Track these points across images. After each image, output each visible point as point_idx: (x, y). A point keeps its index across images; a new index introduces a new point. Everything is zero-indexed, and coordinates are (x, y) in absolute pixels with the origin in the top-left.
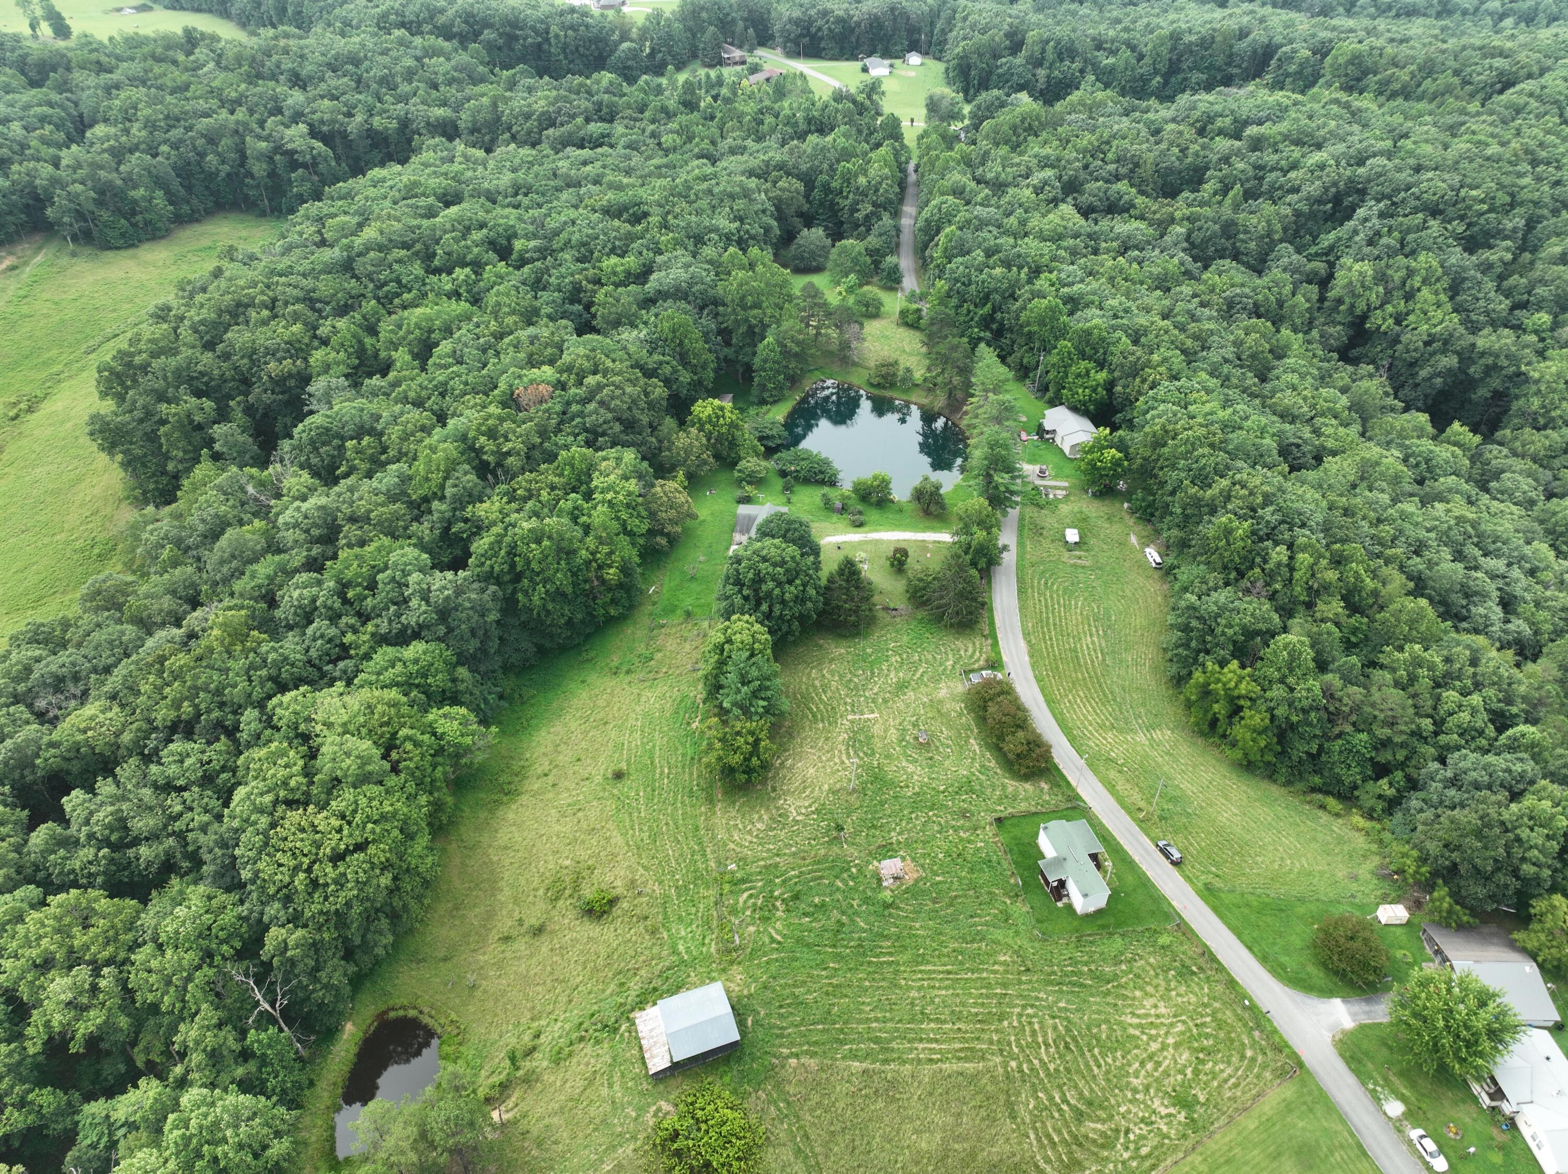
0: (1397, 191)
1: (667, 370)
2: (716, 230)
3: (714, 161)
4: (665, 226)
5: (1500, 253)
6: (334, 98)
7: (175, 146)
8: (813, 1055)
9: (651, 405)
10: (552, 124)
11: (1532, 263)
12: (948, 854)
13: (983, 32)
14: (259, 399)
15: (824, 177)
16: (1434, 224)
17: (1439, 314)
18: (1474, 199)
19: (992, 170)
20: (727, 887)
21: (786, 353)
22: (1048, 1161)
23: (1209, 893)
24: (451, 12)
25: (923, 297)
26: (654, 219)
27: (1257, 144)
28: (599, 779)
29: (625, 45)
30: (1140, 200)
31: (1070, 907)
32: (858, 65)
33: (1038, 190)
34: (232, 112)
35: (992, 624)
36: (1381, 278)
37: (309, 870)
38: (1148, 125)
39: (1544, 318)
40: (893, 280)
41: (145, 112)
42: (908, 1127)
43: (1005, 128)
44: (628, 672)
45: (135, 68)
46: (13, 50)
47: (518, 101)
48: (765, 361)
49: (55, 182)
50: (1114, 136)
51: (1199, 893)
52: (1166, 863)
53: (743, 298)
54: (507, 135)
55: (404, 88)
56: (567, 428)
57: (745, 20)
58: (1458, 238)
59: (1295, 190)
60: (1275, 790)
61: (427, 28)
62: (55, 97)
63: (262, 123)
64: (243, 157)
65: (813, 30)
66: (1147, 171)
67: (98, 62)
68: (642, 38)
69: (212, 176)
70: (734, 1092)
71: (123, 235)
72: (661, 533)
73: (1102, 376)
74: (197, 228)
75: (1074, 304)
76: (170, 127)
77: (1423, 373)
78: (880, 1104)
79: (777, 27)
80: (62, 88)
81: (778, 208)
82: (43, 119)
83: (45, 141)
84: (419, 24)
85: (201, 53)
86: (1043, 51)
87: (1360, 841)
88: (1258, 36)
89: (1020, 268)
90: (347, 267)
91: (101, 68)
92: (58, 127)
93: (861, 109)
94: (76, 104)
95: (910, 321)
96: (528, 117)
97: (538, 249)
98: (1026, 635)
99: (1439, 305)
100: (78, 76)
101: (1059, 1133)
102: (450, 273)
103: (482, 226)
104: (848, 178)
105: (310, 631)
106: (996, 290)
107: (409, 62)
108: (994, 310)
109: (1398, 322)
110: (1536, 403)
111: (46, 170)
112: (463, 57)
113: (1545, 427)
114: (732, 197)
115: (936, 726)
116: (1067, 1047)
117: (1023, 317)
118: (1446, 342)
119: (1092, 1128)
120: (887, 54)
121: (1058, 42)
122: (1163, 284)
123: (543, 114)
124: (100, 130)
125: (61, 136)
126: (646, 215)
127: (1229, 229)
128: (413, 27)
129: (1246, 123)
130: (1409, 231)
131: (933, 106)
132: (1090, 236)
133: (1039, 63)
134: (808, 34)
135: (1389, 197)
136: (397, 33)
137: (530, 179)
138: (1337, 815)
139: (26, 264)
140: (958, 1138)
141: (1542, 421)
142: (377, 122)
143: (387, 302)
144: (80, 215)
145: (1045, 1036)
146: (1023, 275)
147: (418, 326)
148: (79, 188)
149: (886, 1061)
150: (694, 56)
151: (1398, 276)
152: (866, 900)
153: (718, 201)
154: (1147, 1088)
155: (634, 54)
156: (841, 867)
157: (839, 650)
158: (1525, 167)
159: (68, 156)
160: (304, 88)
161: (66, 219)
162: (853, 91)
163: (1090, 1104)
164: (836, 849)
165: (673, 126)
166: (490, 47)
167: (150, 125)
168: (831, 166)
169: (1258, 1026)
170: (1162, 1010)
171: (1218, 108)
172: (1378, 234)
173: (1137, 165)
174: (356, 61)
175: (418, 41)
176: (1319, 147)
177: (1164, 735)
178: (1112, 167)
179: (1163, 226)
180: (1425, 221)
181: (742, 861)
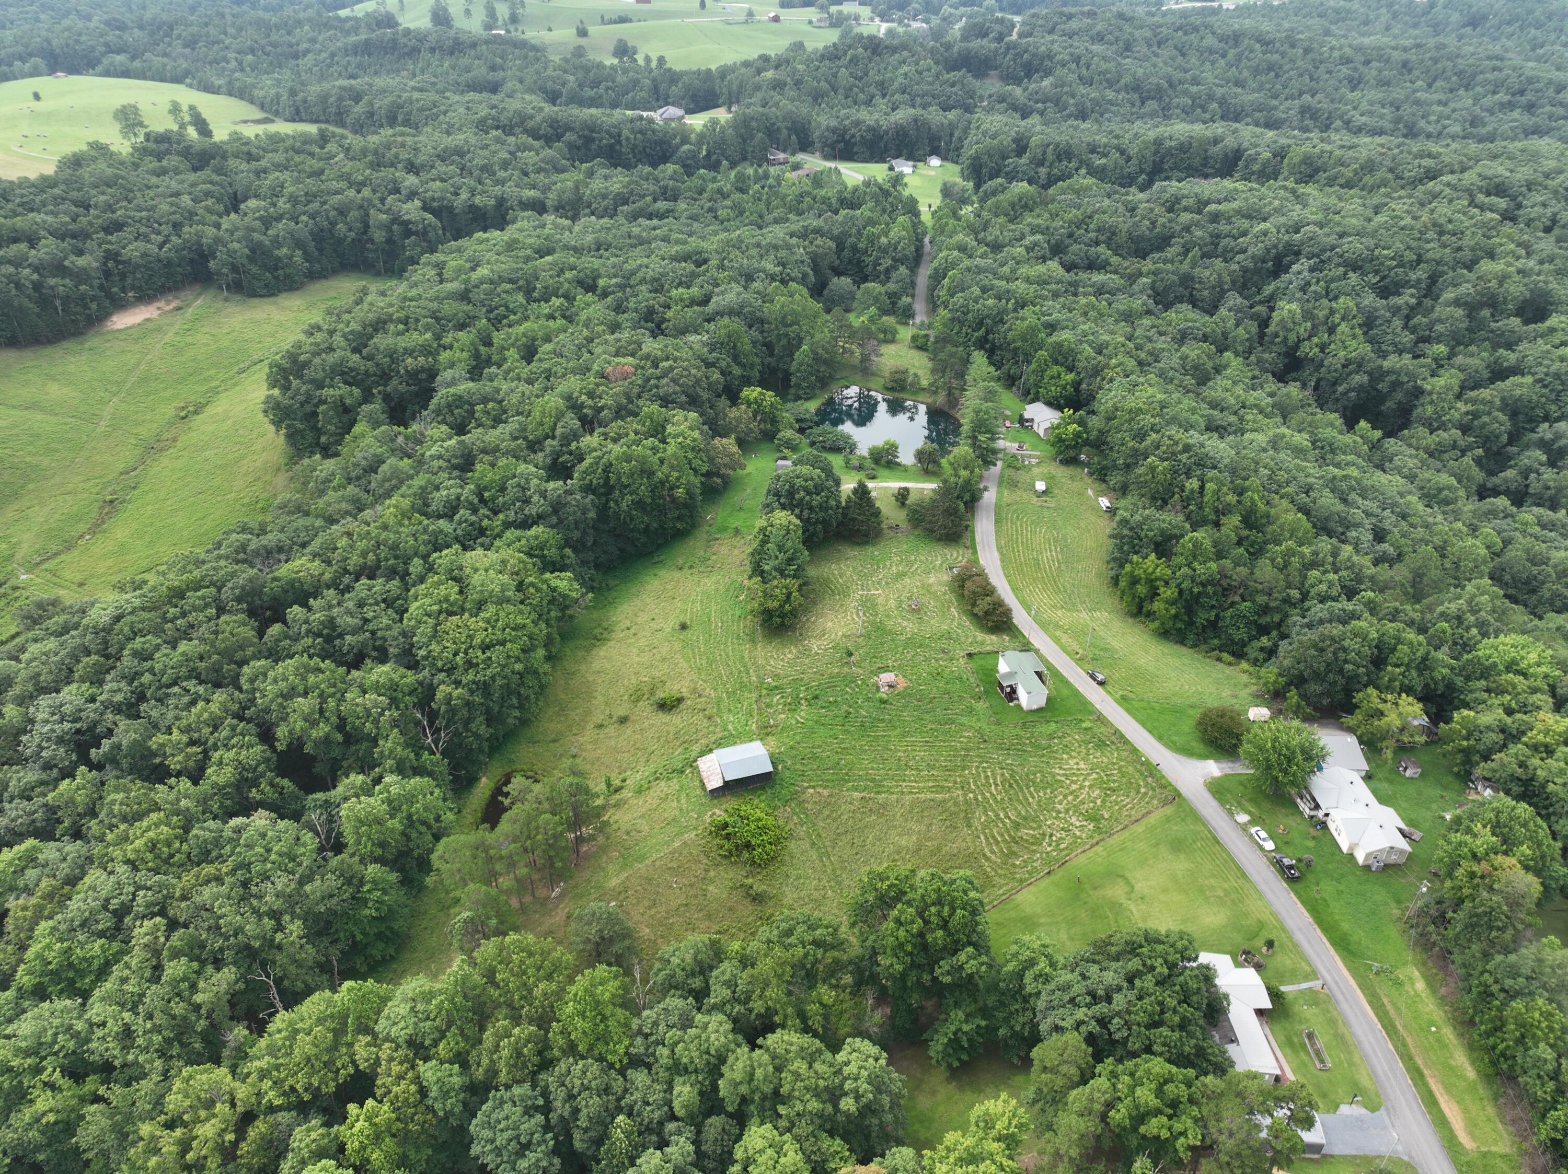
0: (1324, 251)
1: (724, 364)
2: (764, 271)
3: (760, 228)
4: (721, 267)
5: (1407, 298)
6: (443, 180)
7: (312, 217)
8: (825, 788)
9: (710, 387)
10: (625, 202)
11: (1433, 307)
12: (929, 674)
13: (993, 137)
14: (396, 390)
15: (853, 240)
16: (1353, 277)
17: (1354, 343)
18: (1386, 257)
19: (993, 234)
20: (764, 692)
21: (817, 358)
22: (993, 852)
23: (1124, 701)
24: (538, 118)
25: (930, 327)
26: (713, 262)
27: (1215, 218)
28: (668, 630)
29: (686, 147)
30: (1115, 260)
31: (1019, 707)
32: (886, 166)
33: (1029, 249)
34: (359, 192)
35: (973, 540)
36: (1308, 315)
37: (466, 653)
38: (1125, 204)
39: (1442, 349)
40: (907, 315)
41: (290, 189)
42: (894, 832)
43: (1005, 204)
44: (691, 567)
45: (279, 157)
46: (178, 143)
47: (597, 184)
48: (801, 364)
49: (218, 240)
50: (1096, 212)
51: (1116, 700)
52: (1094, 684)
53: (784, 317)
54: (587, 211)
55: (502, 174)
56: (646, 395)
57: (789, 129)
58: (1373, 287)
59: (1244, 251)
60: (1184, 650)
61: (517, 130)
62: (215, 177)
63: (382, 201)
64: (367, 226)
65: (847, 137)
66: (1122, 237)
67: (249, 153)
68: (700, 142)
69: (341, 241)
70: (769, 806)
71: (266, 286)
72: (718, 475)
73: (1070, 377)
74: (325, 283)
75: (1052, 327)
76: (309, 202)
77: (1341, 389)
78: (874, 817)
79: (817, 133)
80: (219, 171)
81: (814, 261)
82: (207, 194)
83: (209, 210)
84: (512, 127)
85: (331, 147)
86: (1045, 153)
87: (1245, 678)
88: (1230, 142)
89: (1008, 300)
90: (464, 296)
91: (250, 157)
92: (219, 200)
93: (886, 194)
94: (230, 185)
95: (919, 344)
96: (604, 197)
97: (617, 285)
98: (999, 548)
99: (1354, 337)
100: (232, 163)
101: (1002, 835)
102: (547, 301)
103: (572, 268)
104: (872, 239)
105: (457, 517)
106: (988, 316)
107: (505, 155)
108: (987, 333)
109: (1322, 351)
110: (1429, 409)
111: (211, 231)
112: (548, 153)
113: (1438, 428)
114: (776, 247)
115: (925, 600)
116: (1011, 786)
117: (1010, 335)
118: (1360, 365)
119: (1024, 832)
120: (911, 157)
121: (1057, 145)
122: (1128, 317)
123: (618, 194)
124: (252, 203)
125: (221, 208)
126: (705, 261)
127: (1187, 280)
128: (508, 129)
129: (1208, 203)
130: (1333, 280)
131: (946, 191)
132: (1070, 284)
133: (1041, 163)
134: (843, 140)
135: (1318, 256)
136: (494, 133)
137: (610, 238)
138: (1230, 664)
139: (189, 306)
140: (928, 839)
141: (1435, 425)
142: (478, 200)
143: (497, 323)
144: (235, 269)
145: (995, 780)
146: (1010, 306)
147: (524, 335)
148: (236, 245)
149: (878, 793)
150: (744, 159)
151: (1321, 314)
152: (868, 699)
153: (765, 250)
154: (1067, 811)
155: (694, 155)
156: (850, 680)
157: (853, 552)
158: (1431, 235)
159: (226, 223)
160: (417, 174)
161: (225, 270)
162: (880, 180)
163: (1025, 819)
164: (846, 669)
165: (728, 203)
166: (571, 146)
167: (294, 200)
168: (859, 231)
169: (1151, 775)
170: (1082, 766)
171: (1186, 192)
172: (1308, 284)
173: (1114, 234)
174: (460, 153)
175: (511, 139)
176: (1265, 220)
177: (1103, 615)
178: (1092, 235)
179: (1133, 278)
180: (1345, 274)
181: (776, 676)
